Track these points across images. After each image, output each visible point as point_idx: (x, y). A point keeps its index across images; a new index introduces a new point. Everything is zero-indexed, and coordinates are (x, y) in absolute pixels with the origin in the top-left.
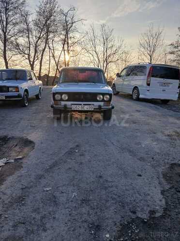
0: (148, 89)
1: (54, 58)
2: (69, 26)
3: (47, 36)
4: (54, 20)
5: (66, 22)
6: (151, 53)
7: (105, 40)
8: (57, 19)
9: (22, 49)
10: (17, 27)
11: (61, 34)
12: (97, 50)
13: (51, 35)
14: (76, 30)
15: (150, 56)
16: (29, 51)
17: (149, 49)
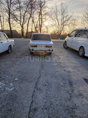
12: (58, 18)
16: (21, 19)
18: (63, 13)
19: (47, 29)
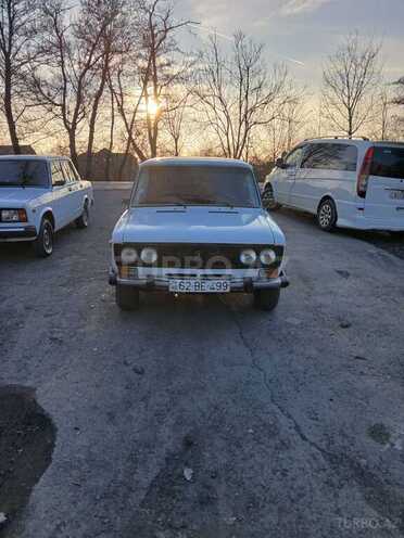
0: (361, 205)
1: (123, 115)
2: (157, 39)
3: (107, 61)
4: (124, 24)
5: (152, 28)
6: (351, 101)
7: (243, 72)
8: (131, 20)
9: (46, 93)
10: (36, 41)
11: (139, 56)
12: (225, 96)
13: (116, 59)
14: (173, 46)
15: (349, 110)
16: (64, 97)
17: (346, 91)
18: (245, 73)
19: (176, 140)
